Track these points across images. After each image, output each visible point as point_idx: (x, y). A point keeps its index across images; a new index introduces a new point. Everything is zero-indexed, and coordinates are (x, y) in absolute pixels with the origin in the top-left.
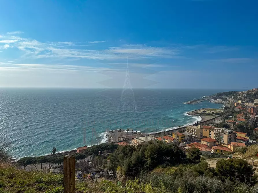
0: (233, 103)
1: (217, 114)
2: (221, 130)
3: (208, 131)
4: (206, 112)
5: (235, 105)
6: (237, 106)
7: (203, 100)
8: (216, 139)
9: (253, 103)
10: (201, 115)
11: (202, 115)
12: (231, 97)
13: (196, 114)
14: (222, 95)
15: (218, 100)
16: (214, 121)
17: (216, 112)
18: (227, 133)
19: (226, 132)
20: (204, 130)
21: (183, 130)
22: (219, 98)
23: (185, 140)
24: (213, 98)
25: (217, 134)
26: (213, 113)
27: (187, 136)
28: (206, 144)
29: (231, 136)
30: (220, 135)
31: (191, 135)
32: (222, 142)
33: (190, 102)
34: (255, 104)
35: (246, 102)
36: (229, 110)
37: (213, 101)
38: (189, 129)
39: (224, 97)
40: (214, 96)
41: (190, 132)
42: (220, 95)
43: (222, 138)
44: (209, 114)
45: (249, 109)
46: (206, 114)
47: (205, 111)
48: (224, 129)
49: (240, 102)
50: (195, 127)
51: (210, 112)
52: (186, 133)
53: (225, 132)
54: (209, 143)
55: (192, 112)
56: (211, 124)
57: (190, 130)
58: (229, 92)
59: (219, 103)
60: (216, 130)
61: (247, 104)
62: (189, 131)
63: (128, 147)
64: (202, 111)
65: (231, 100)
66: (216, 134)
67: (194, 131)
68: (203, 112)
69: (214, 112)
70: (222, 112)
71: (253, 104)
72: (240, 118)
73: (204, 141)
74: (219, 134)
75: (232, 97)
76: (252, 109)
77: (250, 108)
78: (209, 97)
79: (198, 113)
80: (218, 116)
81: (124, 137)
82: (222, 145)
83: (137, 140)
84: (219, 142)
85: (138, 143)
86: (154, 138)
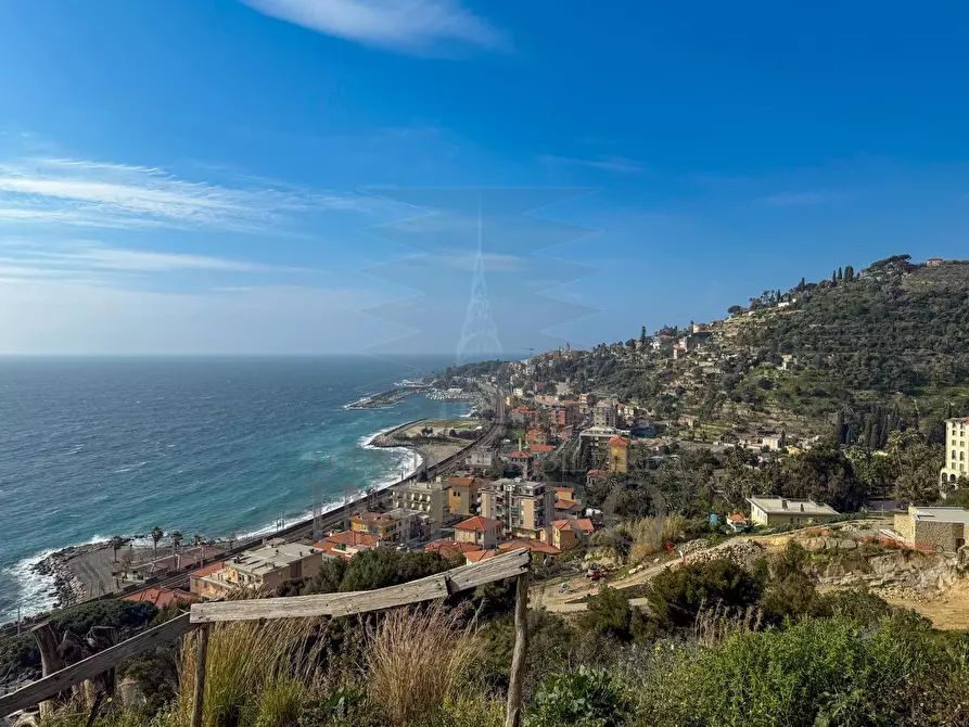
0: (499, 398)
1: (467, 435)
2: (509, 485)
3: (466, 495)
4: (431, 431)
5: (508, 403)
6: (515, 408)
7: (406, 393)
8: (498, 518)
9: (554, 394)
10: (417, 442)
11: (421, 444)
12: (490, 380)
13: (402, 440)
15: (451, 390)
16: (467, 460)
17: (461, 430)
18: (531, 494)
19: (528, 491)
20: (451, 492)
21: (380, 504)
22: (455, 384)
23: (397, 537)
24: (434, 386)
25: (501, 500)
26: (453, 433)
27: (403, 523)
28: (472, 539)
29: (541, 501)
30: (510, 502)
31: (417, 516)
32: (517, 524)
34: (562, 398)
35: (536, 393)
36: (495, 420)
37: (439, 395)
38: (405, 495)
39: (469, 380)
40: (438, 377)
41: (409, 507)
43: (515, 512)
44: (441, 440)
45: (554, 413)
46: (431, 438)
47: (429, 428)
48: (521, 481)
49: (519, 392)
50: (423, 486)
51: (445, 431)
52: (396, 512)
53: (524, 493)
54: (482, 536)
55: (386, 435)
56: (460, 469)
57: (409, 498)
59: (458, 400)
60: (494, 487)
61: (538, 399)
62: (405, 505)
64: (417, 430)
65: (488, 386)
67: (424, 500)
68: (424, 431)
69: (458, 431)
70: (480, 428)
71: (556, 399)
72: (535, 443)
73: (465, 530)
74: (507, 499)
75: (493, 379)
76: (562, 413)
77: (558, 409)
78: (420, 381)
79: (407, 439)
80: (471, 442)
81: (142, 570)
82: (519, 535)
83: (240, 567)
84: (508, 527)
85: (246, 578)
86: (311, 548)
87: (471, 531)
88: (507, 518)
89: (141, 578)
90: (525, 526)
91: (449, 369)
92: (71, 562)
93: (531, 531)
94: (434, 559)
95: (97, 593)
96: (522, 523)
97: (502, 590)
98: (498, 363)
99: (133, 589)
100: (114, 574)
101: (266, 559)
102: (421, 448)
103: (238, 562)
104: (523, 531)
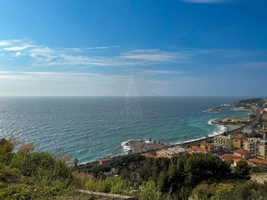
0: (258, 111)
1: (244, 123)
2: (255, 140)
3: (239, 142)
4: (231, 120)
5: (261, 113)
6: (264, 115)
7: (224, 108)
8: (250, 150)
10: (225, 124)
11: (227, 124)
12: (255, 105)
13: (220, 123)
14: (245, 103)
15: (240, 108)
16: (242, 131)
17: (242, 121)
18: (264, 144)
19: (262, 143)
20: (234, 140)
21: (210, 141)
22: (242, 106)
23: (215, 151)
24: (234, 106)
25: (252, 145)
26: (238, 121)
27: (217, 147)
28: (240, 156)
30: (255, 146)
31: (221, 146)
32: (258, 153)
33: (211, 110)
36: (255, 118)
37: (236, 109)
38: (218, 139)
39: (247, 105)
40: (236, 103)
41: (219, 143)
42: (243, 103)
43: (257, 149)
44: (234, 123)
46: (231, 122)
47: (230, 119)
48: (260, 139)
50: (224, 137)
51: (236, 121)
52: (215, 143)
53: (261, 143)
54: (244, 155)
55: (215, 120)
56: (239, 133)
57: (219, 140)
58: (253, 99)
59: (242, 111)
60: (250, 140)
62: (218, 142)
63: (162, 159)
64: (226, 120)
65: (255, 107)
66: (250, 144)
67: (224, 141)
68: (228, 120)
69: (240, 121)
70: (249, 120)
73: (237, 153)
74: (254, 145)
75: (257, 104)
78: (229, 105)
79: (222, 122)
80: (245, 125)
81: (146, 148)
82: (258, 157)
83: (166, 151)
84: (254, 154)
85: (167, 154)
86: (185, 149)
87: (239, 153)
88: (254, 151)
89: (146, 150)
90: (260, 154)
91: (240, 101)
92: (132, 144)
93: (263, 157)
94: (217, 159)
95: (136, 152)
96: (260, 153)
97: (240, 172)
98: (259, 99)
99: (144, 152)
100: (141, 148)
101: (173, 150)
102: (227, 126)
103: (166, 150)
104: (260, 156)
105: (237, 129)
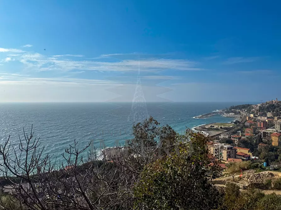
0: (245, 117)
1: (226, 129)
2: (220, 145)
4: (214, 127)
5: (247, 119)
6: (248, 121)
8: (215, 155)
9: (266, 116)
10: (208, 129)
11: (210, 130)
12: (245, 111)
13: (203, 129)
15: (230, 114)
16: (220, 136)
17: (225, 127)
19: (225, 148)
22: (232, 112)
24: (225, 112)
26: (221, 128)
29: (230, 152)
30: (219, 151)
32: (221, 158)
34: (268, 118)
35: (259, 116)
37: (225, 115)
39: (237, 110)
43: (221, 154)
44: (216, 129)
45: (259, 123)
46: (213, 129)
48: (224, 145)
49: (252, 115)
51: (218, 127)
53: (224, 148)
55: (199, 127)
56: (216, 139)
59: (231, 117)
60: (215, 146)
61: (259, 118)
66: (216, 150)
68: (211, 126)
69: (223, 127)
70: (231, 126)
71: (266, 118)
72: (248, 133)
75: (246, 110)
76: (262, 123)
78: (222, 111)
79: (206, 128)
80: (226, 131)
84: (218, 159)
88: (218, 156)
105: (215, 136)
